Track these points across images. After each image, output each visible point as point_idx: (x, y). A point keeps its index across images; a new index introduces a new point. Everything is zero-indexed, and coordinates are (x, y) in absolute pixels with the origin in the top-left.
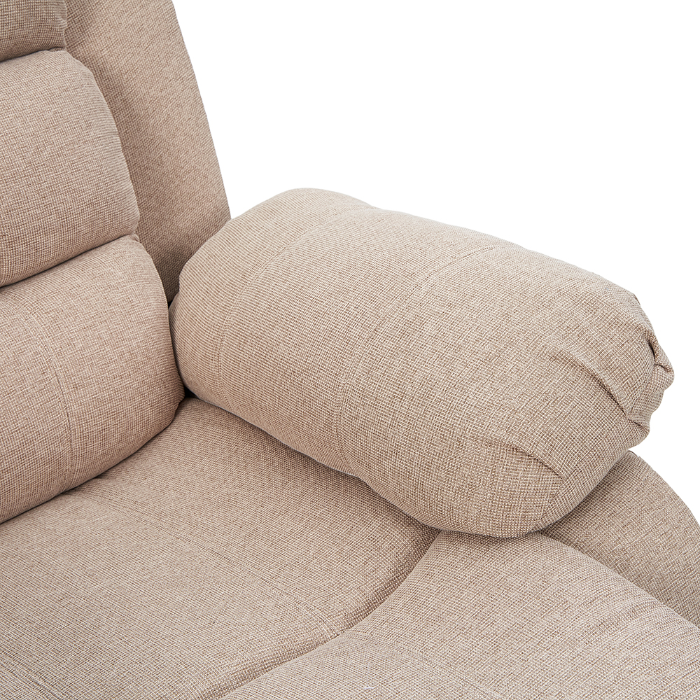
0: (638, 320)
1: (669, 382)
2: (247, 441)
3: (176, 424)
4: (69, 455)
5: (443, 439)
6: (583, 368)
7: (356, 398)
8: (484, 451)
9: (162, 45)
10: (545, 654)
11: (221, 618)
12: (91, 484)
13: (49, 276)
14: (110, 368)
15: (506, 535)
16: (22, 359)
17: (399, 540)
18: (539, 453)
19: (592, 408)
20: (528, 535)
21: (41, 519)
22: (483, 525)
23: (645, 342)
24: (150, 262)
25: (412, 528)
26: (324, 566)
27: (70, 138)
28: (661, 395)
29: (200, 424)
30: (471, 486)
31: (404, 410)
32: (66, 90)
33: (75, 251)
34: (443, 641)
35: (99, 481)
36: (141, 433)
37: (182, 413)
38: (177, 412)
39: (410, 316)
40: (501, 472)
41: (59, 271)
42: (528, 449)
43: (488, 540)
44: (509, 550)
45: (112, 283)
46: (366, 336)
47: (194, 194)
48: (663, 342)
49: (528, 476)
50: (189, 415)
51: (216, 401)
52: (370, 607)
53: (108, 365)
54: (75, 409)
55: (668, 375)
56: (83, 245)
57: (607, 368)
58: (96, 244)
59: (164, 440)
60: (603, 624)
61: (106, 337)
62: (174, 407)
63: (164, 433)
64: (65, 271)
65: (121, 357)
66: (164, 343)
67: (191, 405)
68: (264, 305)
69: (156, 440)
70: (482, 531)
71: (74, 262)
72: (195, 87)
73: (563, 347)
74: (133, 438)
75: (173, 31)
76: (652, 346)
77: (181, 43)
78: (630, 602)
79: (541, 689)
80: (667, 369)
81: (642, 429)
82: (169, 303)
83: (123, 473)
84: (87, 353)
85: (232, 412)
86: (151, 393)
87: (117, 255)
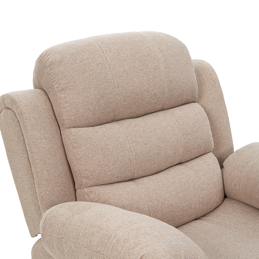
2: (247, 208)
3: (223, 204)
9: (220, 103)
12: (201, 218)
13: (193, 161)
14: (210, 186)
16: (189, 181)
24: (217, 159)
27: (201, 125)
29: (231, 204)
32: (199, 113)
33: (200, 155)
36: (216, 205)
37: (225, 201)
41: (195, 160)
47: (225, 143)
51: (236, 197)
54: (201, 196)
56: (202, 153)
59: (220, 208)
62: (223, 199)
64: (197, 160)
67: (226, 199)
69: (218, 208)
71: (199, 158)
72: (227, 114)
74: (213, 206)
75: (223, 100)
77: (224, 102)
84: (204, 181)
85: (241, 201)
86: (219, 194)
87: (210, 157)
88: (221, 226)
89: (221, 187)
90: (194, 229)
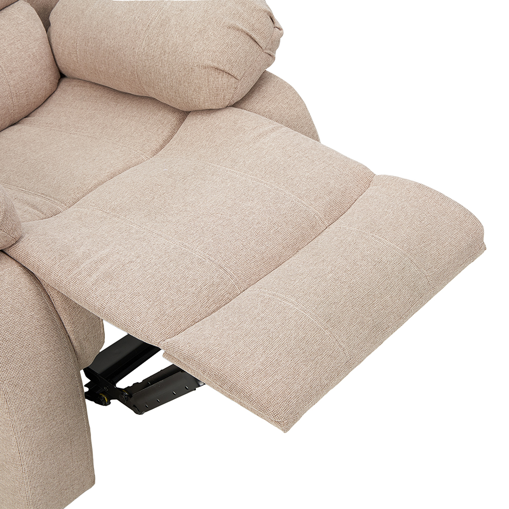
0: (265, 8)
1: (282, 35)
2: (95, 91)
3: (59, 89)
4: (12, 105)
5: (185, 69)
6: (242, 31)
7: (144, 58)
8: (203, 71)
10: (237, 149)
11: (97, 158)
12: (23, 120)
14: (25, 63)
15: (217, 108)
17: (172, 119)
18: (227, 69)
19: (248, 48)
20: (227, 107)
21: (4, 135)
22: (207, 104)
23: (269, 17)
24: (34, 12)
25: (176, 114)
26: (139, 134)
28: (279, 41)
29: (71, 87)
30: (199, 87)
31: (166, 59)
34: (195, 151)
35: (26, 118)
36: (43, 94)
37: (61, 84)
38: (58, 84)
39: (163, 17)
40: (211, 79)
42: (222, 68)
43: (210, 111)
44: (219, 114)
45: (19, 22)
46: (145, 29)
48: (276, 17)
49: (224, 80)
50: (64, 84)
51: (77, 75)
52: (162, 147)
53: (24, 61)
54: (12, 83)
55: (281, 31)
57: (253, 30)
58: (8, 4)
59: (54, 97)
60: (260, 135)
61: (21, 48)
62: (57, 81)
63: (54, 94)
65: (29, 57)
66: (48, 50)
67: (64, 80)
68: (95, 23)
69: (51, 98)
70: (207, 107)
73: (232, 22)
74: (40, 96)
76: (272, 19)
78: (271, 126)
79: (237, 161)
80: (280, 29)
81: (272, 57)
82: (47, 32)
83: (38, 114)
84: (13, 56)
85: (86, 79)
86: (45, 74)
87: (19, 9)
88: (53, 128)
89: (47, 60)
90: (6, 142)
